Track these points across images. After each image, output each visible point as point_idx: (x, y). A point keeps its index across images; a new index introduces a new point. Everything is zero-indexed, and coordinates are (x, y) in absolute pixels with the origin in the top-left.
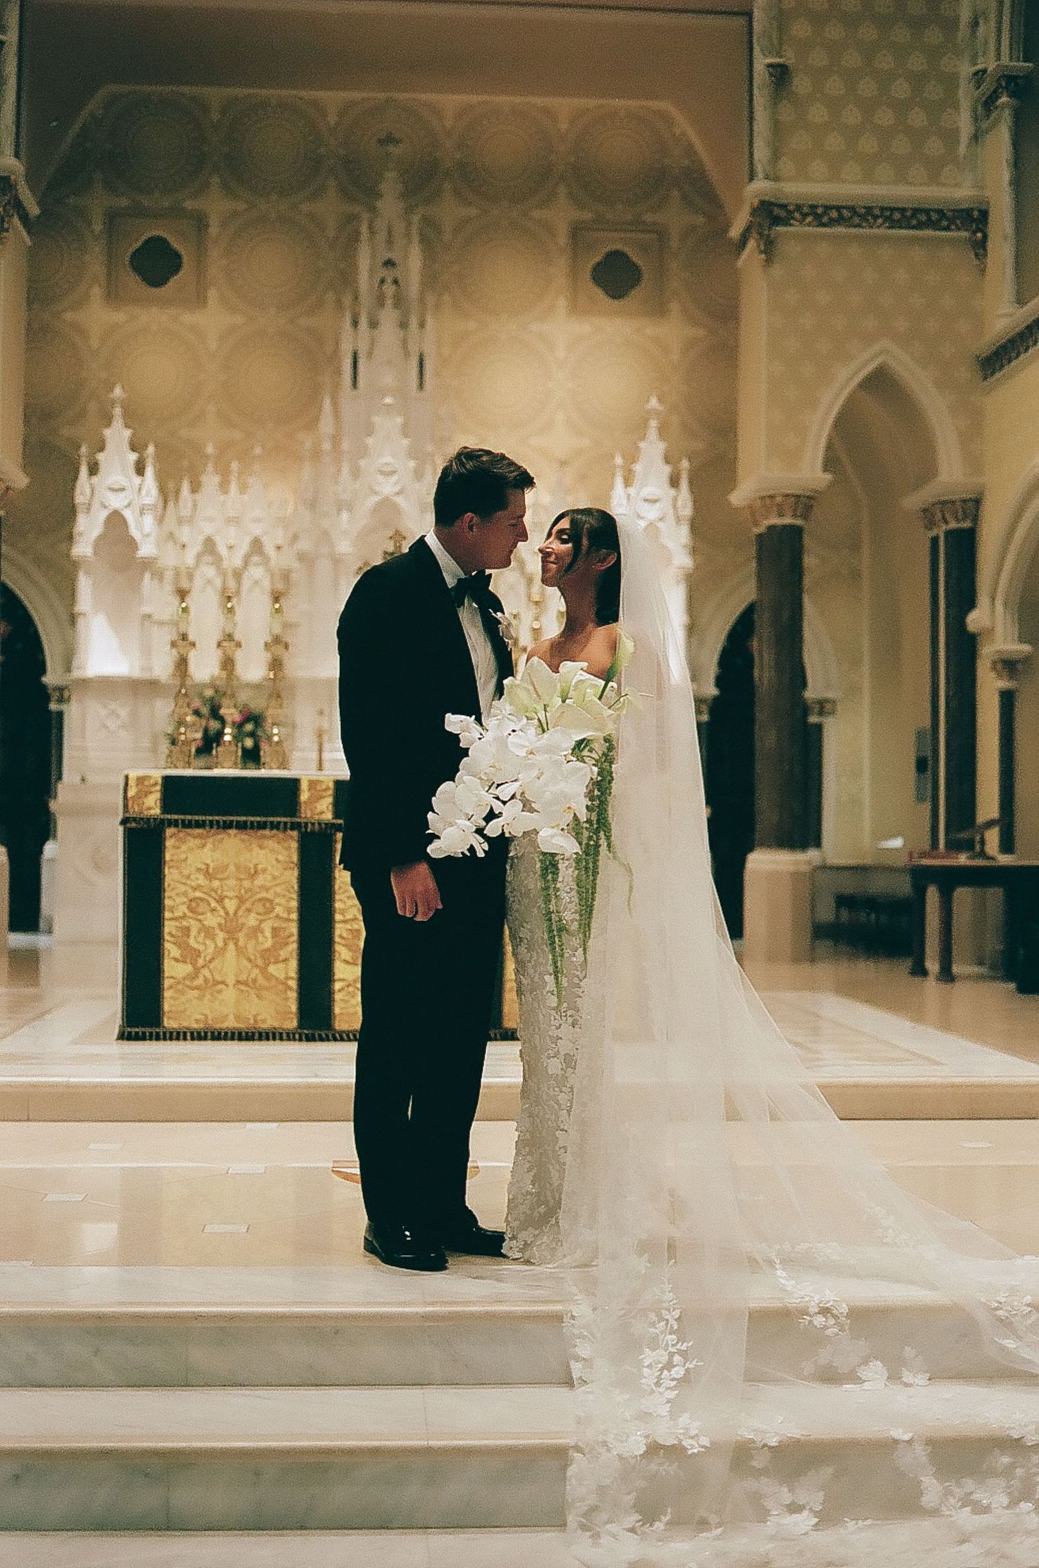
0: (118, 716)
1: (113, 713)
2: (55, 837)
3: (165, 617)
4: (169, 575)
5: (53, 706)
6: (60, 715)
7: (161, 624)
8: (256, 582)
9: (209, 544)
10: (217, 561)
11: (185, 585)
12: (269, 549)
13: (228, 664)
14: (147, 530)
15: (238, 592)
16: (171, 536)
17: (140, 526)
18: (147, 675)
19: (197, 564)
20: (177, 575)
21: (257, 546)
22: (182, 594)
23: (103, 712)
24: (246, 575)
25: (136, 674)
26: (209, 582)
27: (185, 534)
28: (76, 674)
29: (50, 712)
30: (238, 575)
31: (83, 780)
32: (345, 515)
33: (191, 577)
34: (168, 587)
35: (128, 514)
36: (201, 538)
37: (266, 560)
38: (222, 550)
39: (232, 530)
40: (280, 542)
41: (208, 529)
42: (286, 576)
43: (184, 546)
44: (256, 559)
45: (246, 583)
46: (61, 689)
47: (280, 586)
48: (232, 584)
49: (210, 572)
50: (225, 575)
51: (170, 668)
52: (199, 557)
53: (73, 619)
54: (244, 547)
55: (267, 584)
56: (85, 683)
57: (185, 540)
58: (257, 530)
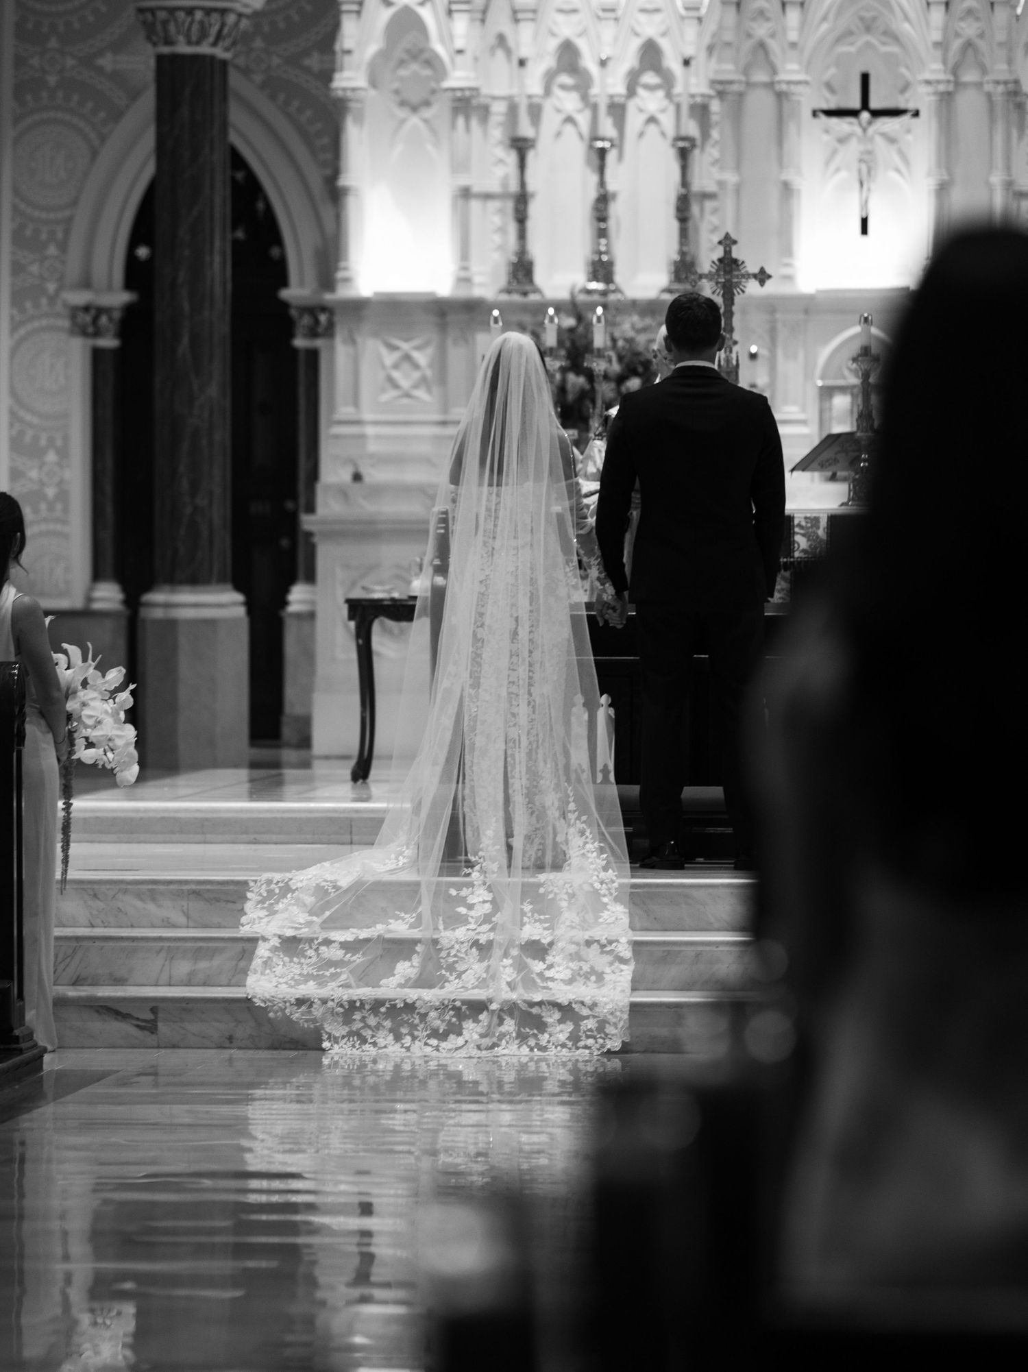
0: (416, 366)
1: (407, 358)
2: (311, 578)
3: (494, 187)
4: (499, 108)
5: (300, 342)
6: (313, 355)
7: (487, 197)
8: (652, 120)
9: (568, 56)
10: (583, 84)
11: (526, 130)
12: (672, 63)
13: (602, 269)
14: (459, 43)
15: (618, 144)
16: (501, 40)
17: (447, 37)
18: (463, 293)
19: (548, 92)
20: (513, 110)
21: (650, 54)
22: (521, 147)
23: (389, 358)
24: (632, 106)
25: (444, 287)
26: (569, 120)
27: (525, 39)
28: (343, 292)
29: (295, 351)
30: (618, 110)
31: (357, 477)
32: (793, 16)
33: (535, 112)
34: (497, 133)
35: (426, 13)
36: (553, 44)
37: (667, 81)
38: (589, 63)
39: (608, 31)
40: (689, 51)
41: (566, 28)
42: (701, 111)
43: (522, 63)
44: (650, 78)
45: (634, 121)
46: (313, 310)
47: (691, 128)
48: (607, 127)
49: (570, 102)
50: (595, 108)
51: (502, 280)
52: (549, 78)
53: (335, 195)
54: (628, 59)
55: (667, 121)
56: (358, 307)
57: (524, 52)
58: (650, 28)
